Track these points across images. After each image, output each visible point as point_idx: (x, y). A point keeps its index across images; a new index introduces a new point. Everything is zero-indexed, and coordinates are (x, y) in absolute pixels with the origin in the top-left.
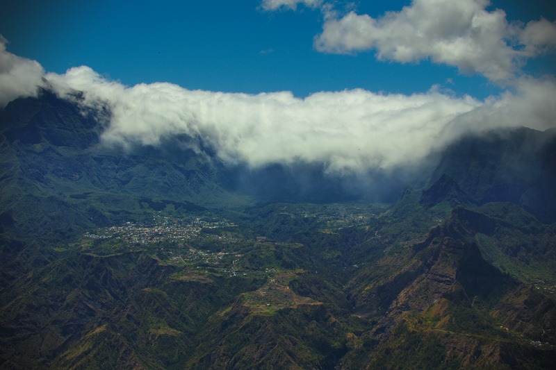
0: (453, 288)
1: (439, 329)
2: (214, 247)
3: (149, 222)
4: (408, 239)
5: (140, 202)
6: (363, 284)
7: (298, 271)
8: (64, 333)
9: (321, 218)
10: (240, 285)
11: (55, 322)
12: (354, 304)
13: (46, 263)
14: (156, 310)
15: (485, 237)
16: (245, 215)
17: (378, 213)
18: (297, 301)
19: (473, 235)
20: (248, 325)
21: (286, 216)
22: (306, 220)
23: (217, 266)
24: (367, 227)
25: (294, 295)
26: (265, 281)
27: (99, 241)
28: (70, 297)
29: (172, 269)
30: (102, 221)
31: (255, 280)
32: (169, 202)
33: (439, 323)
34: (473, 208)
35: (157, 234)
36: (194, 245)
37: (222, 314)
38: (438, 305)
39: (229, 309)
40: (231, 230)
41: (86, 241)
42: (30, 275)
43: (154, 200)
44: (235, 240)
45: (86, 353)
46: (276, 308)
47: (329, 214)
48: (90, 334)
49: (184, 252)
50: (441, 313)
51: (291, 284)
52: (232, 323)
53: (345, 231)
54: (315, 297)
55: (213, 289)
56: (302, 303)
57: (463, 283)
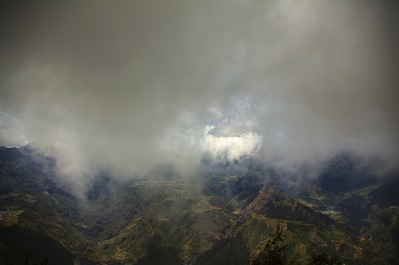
2: (181, 188)
7: (212, 197)
8: (126, 220)
9: (220, 177)
10: (190, 202)
11: (123, 216)
12: (232, 208)
20: (194, 217)
22: (214, 178)
23: (182, 195)
24: (237, 180)
25: (210, 205)
26: (200, 200)
27: (139, 186)
28: (128, 207)
29: (166, 196)
31: (196, 200)
36: (173, 187)
37: (184, 212)
38: (264, 208)
41: (134, 186)
45: (134, 227)
46: (204, 210)
48: (136, 220)
50: (265, 211)
51: (209, 202)
52: (188, 216)
53: (229, 181)
54: (218, 206)
55: (180, 204)
56: (213, 208)
57: (273, 200)
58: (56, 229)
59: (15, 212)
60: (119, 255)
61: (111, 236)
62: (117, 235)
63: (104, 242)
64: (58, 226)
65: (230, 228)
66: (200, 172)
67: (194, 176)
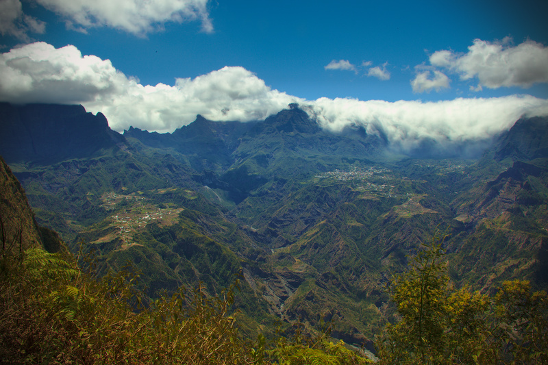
0: (513, 206)
1: (504, 228)
2: (380, 182)
3: (347, 170)
4: (486, 179)
5: (342, 159)
6: (460, 203)
7: (424, 195)
8: (306, 223)
9: (437, 167)
10: (393, 202)
11: (301, 218)
12: (455, 213)
13: (297, 189)
14: (351, 214)
15: (533, 178)
16: (396, 166)
17: (469, 165)
18: (423, 211)
19: (527, 176)
20: (397, 222)
21: (418, 166)
22: (429, 168)
23: (381, 192)
24: (463, 172)
25: (422, 207)
26: (406, 200)
27: (322, 179)
28: (309, 206)
29: (358, 193)
30: (323, 169)
31: (401, 199)
32: (356, 160)
33: (504, 225)
34: (527, 162)
35: (351, 176)
36: (369, 181)
37: (384, 216)
38: (504, 214)
39: (387, 214)
40: (388, 173)
41: (316, 179)
42: (290, 195)
43: (349, 158)
44: (390, 179)
45: (316, 233)
46: (412, 214)
47: (441, 165)
48: (318, 224)
49: (364, 184)
50: (506, 219)
51: (420, 202)
52: (389, 221)
53: (451, 174)
54: (434, 209)
55: (379, 203)
56: (426, 212)
57: (519, 204)
58: (222, 232)
59: (175, 210)
60: (298, 267)
61: (287, 243)
62: (294, 242)
63: (279, 251)
64: (223, 228)
65: (450, 240)
66: (408, 159)
67: (399, 165)
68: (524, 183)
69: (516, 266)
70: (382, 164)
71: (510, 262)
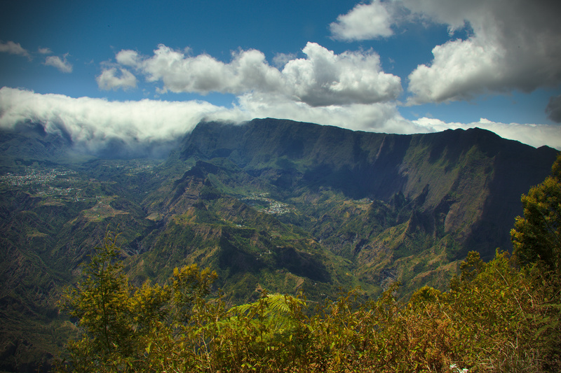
0: (197, 201)
1: (192, 222)
2: (65, 186)
3: (23, 173)
4: (173, 177)
5: (16, 161)
6: (151, 202)
7: (114, 197)
9: (127, 168)
10: (81, 206)
12: (146, 212)
14: (31, 223)
15: (213, 175)
16: (83, 167)
17: (157, 164)
18: (115, 213)
19: (207, 174)
20: (87, 227)
21: (107, 167)
22: (118, 169)
23: (67, 196)
24: (152, 172)
25: (113, 209)
26: (96, 203)
29: (40, 199)
31: (90, 203)
32: (35, 161)
33: (191, 219)
34: (207, 161)
35: (28, 180)
36: (52, 185)
37: (72, 222)
38: (190, 210)
39: (75, 220)
40: (74, 175)
43: (25, 160)
44: (77, 181)
46: (103, 217)
47: (131, 166)
49: (46, 189)
50: (192, 214)
51: (111, 204)
52: (78, 227)
53: (140, 174)
54: (125, 210)
55: (65, 209)
56: (118, 213)
57: (202, 199)
65: (144, 240)
66: (96, 160)
67: (86, 166)
68: (205, 180)
69: (203, 255)
70: (66, 166)
71: (199, 252)
